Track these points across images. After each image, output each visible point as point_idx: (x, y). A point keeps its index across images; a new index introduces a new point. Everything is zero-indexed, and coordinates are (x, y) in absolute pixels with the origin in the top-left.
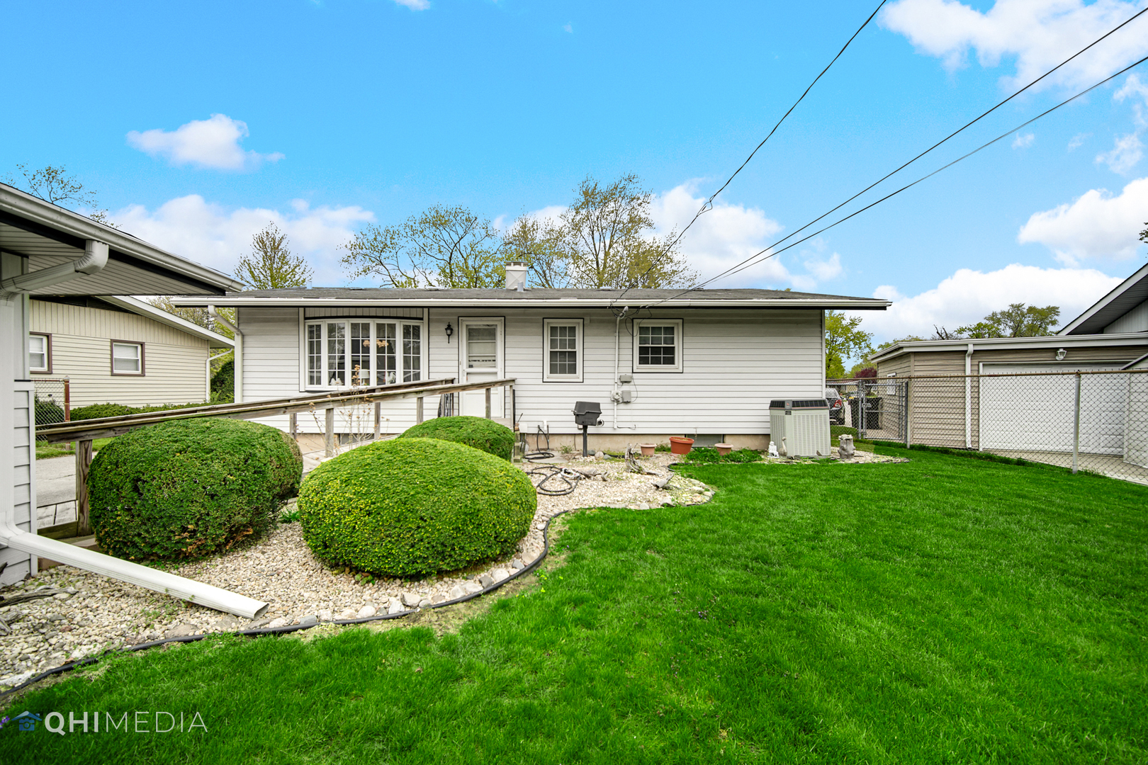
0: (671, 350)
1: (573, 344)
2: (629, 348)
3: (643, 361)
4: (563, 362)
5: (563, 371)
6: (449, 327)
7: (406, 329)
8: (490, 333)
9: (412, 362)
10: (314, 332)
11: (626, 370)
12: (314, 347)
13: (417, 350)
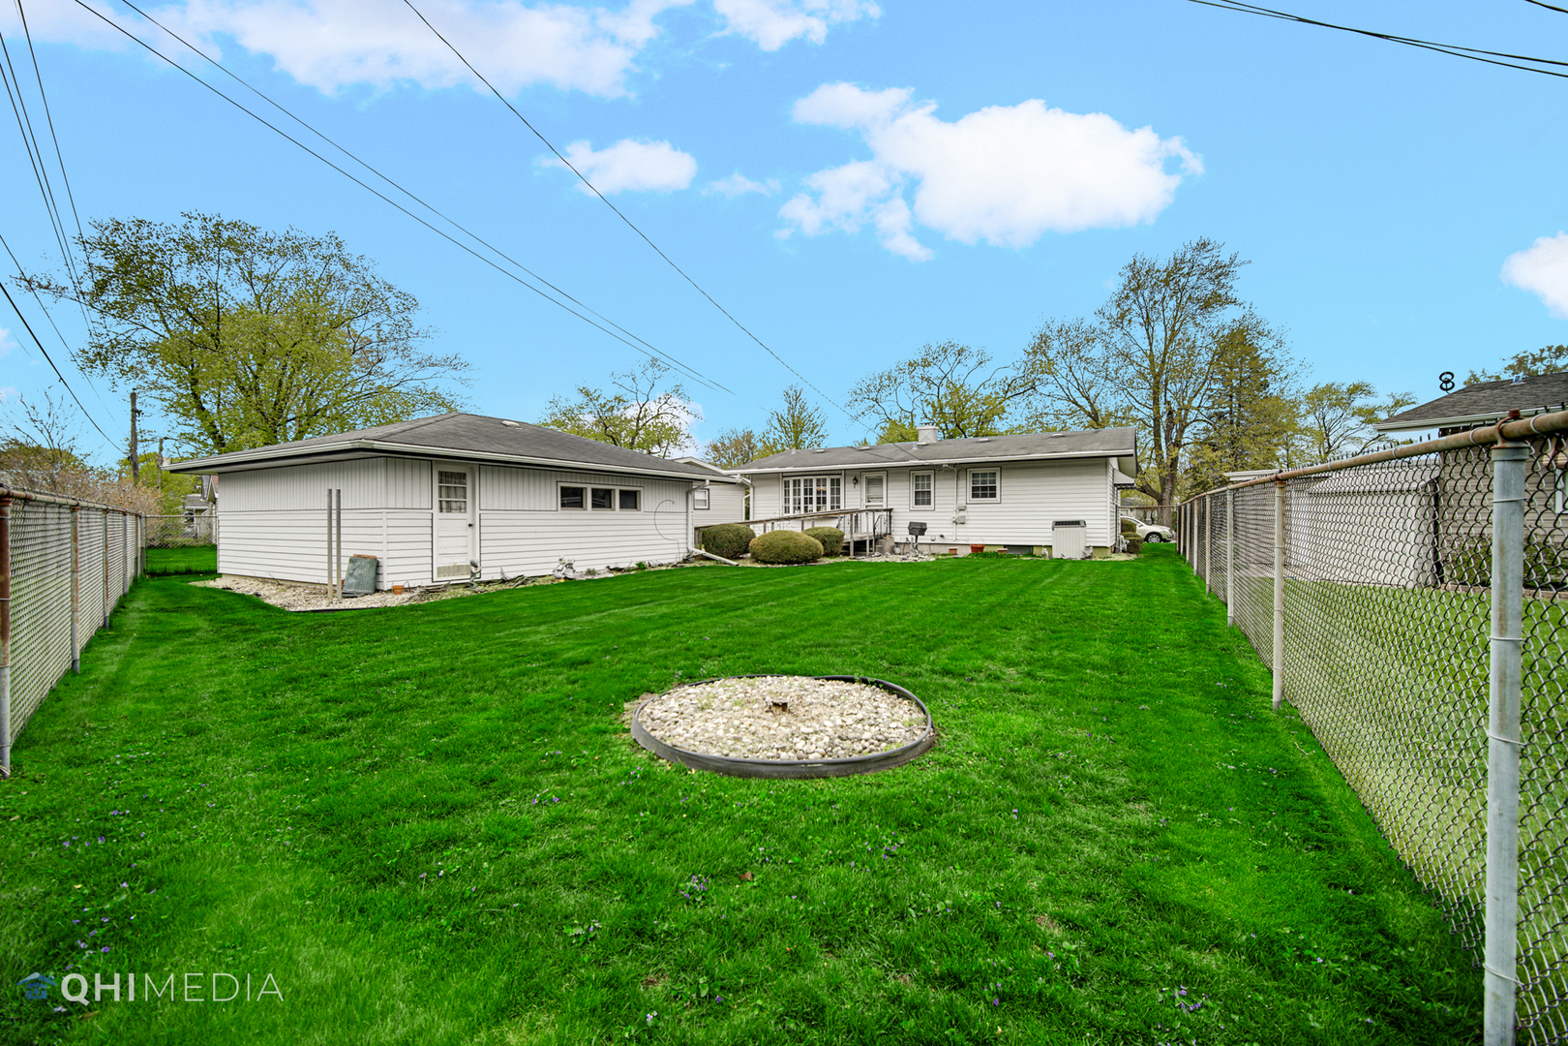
0: (993, 489)
1: (929, 486)
2: (966, 487)
3: (974, 496)
4: (922, 498)
5: (923, 504)
6: (855, 479)
7: (832, 480)
8: (879, 481)
9: (836, 500)
10: (787, 484)
11: (962, 502)
12: (787, 493)
13: (839, 490)
